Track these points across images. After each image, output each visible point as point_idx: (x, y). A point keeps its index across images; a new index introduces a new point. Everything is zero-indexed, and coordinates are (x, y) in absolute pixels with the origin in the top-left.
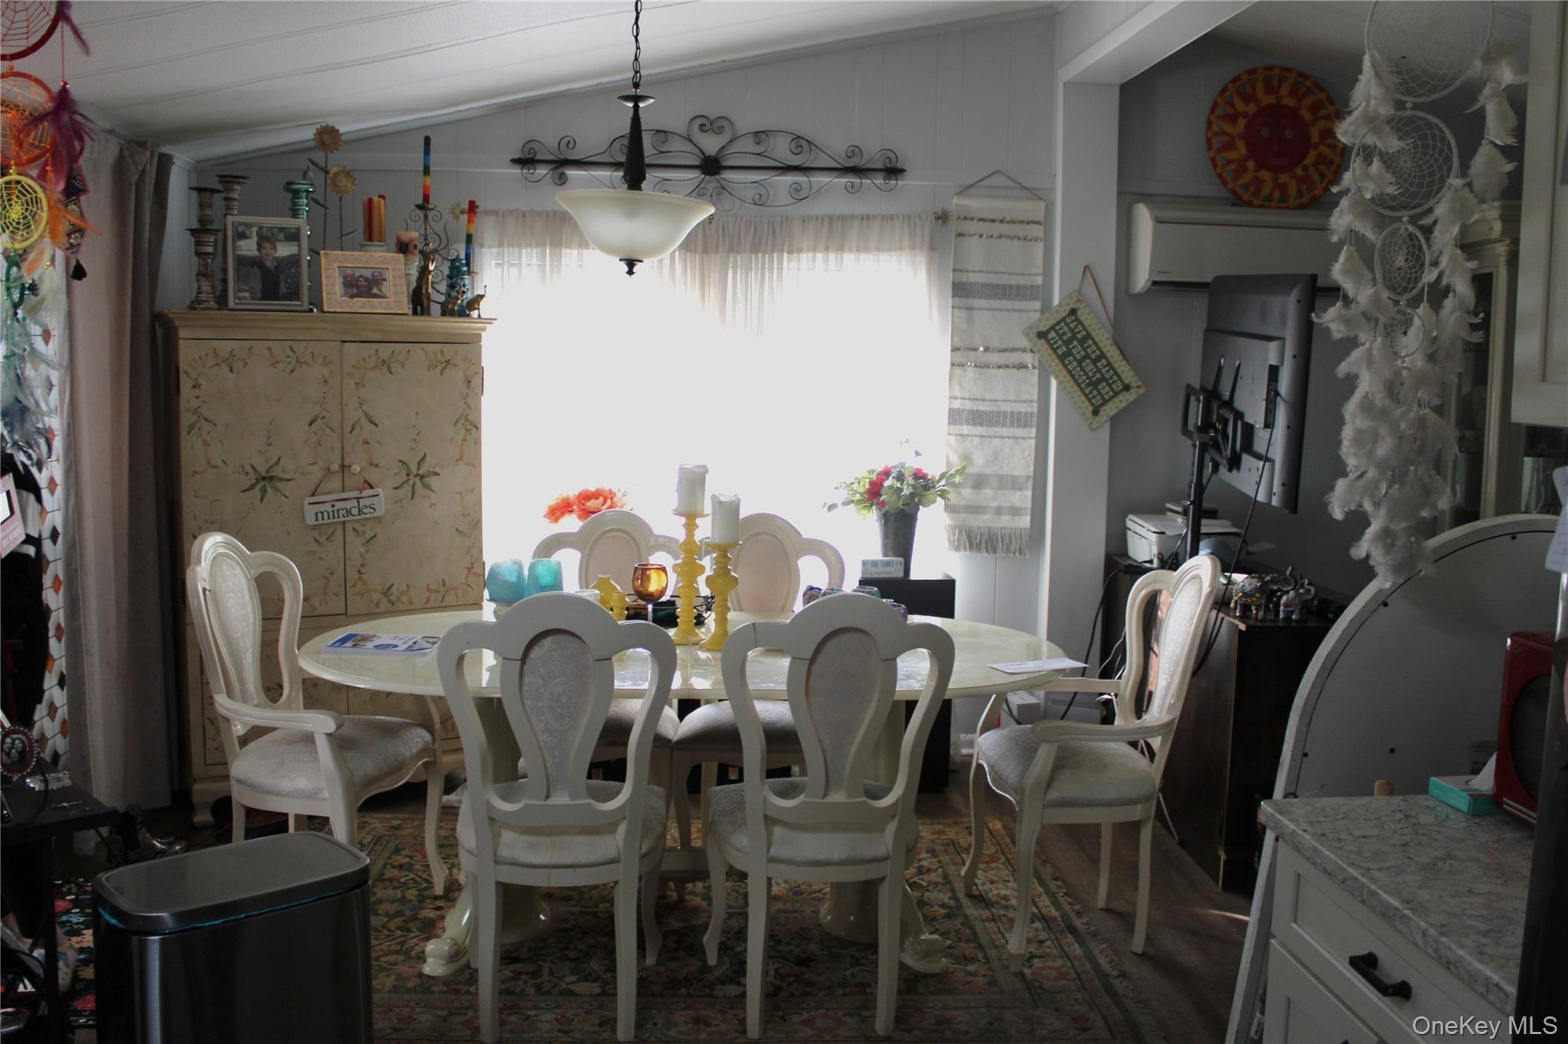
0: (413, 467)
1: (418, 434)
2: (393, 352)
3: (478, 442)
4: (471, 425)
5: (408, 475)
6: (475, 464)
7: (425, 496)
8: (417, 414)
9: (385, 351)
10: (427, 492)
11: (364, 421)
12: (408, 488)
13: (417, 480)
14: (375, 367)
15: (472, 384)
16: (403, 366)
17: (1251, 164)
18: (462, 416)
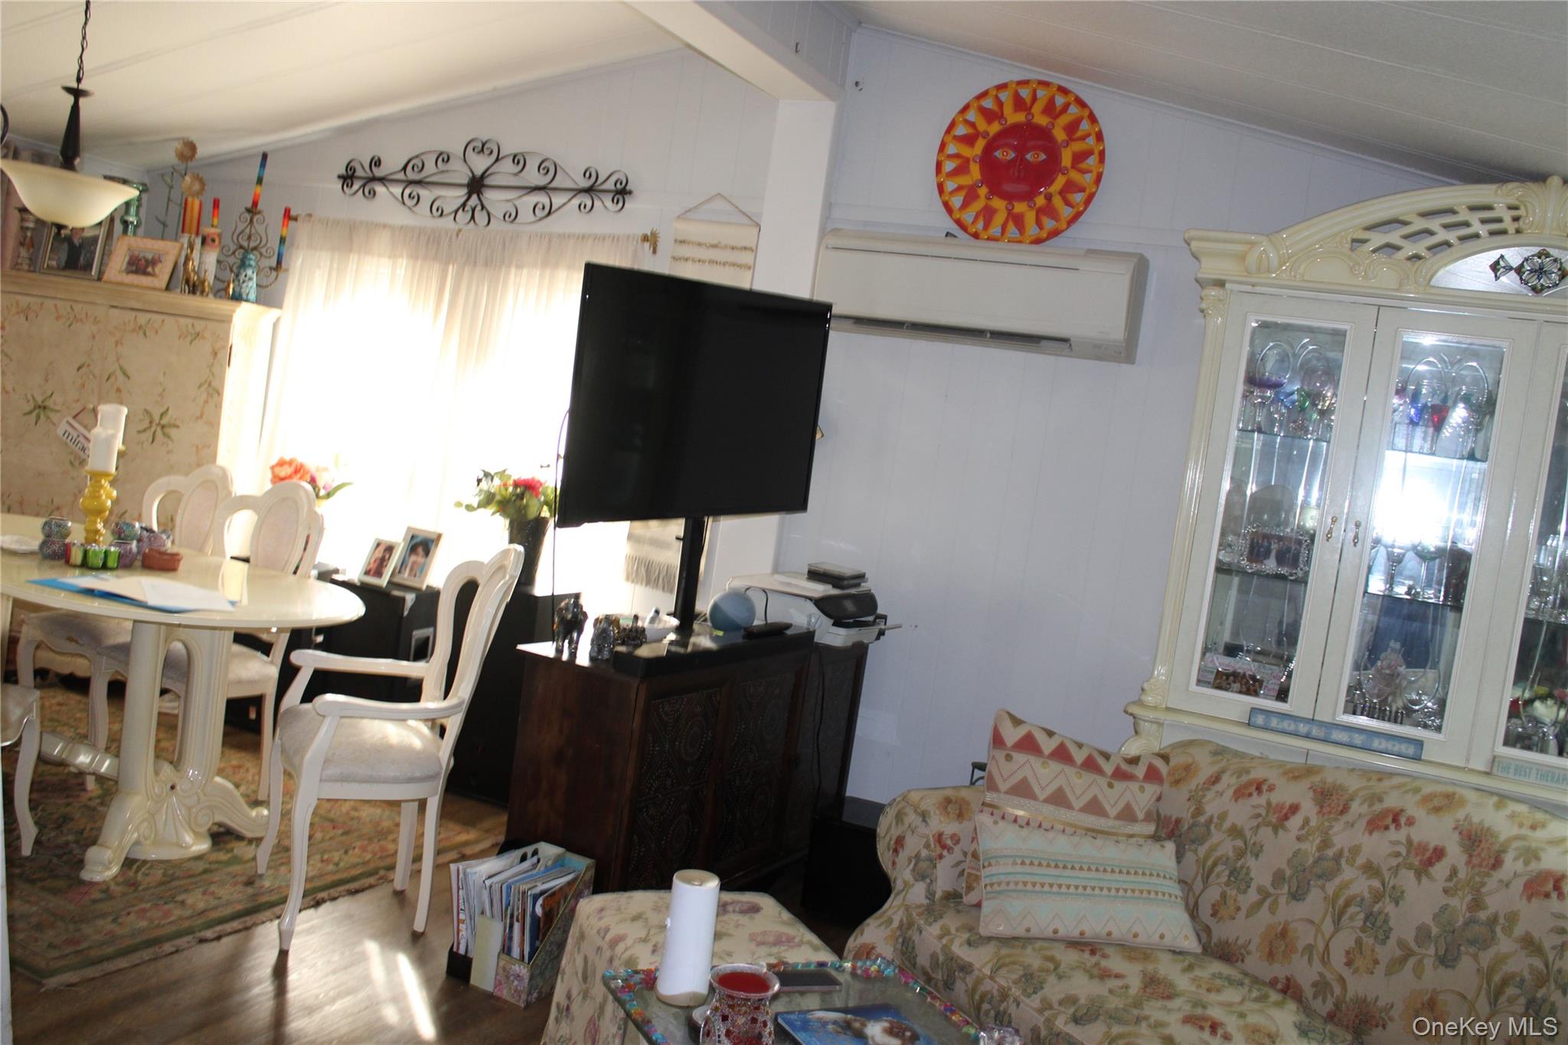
0: (157, 418)
1: (164, 390)
2: (149, 321)
3: (218, 406)
4: (213, 391)
5: (151, 422)
6: (214, 425)
7: (163, 444)
8: (165, 373)
9: (143, 318)
10: (166, 440)
11: (119, 373)
12: (149, 434)
13: (159, 429)
14: (133, 330)
15: (219, 356)
16: (157, 332)
17: (983, 191)
18: (206, 381)
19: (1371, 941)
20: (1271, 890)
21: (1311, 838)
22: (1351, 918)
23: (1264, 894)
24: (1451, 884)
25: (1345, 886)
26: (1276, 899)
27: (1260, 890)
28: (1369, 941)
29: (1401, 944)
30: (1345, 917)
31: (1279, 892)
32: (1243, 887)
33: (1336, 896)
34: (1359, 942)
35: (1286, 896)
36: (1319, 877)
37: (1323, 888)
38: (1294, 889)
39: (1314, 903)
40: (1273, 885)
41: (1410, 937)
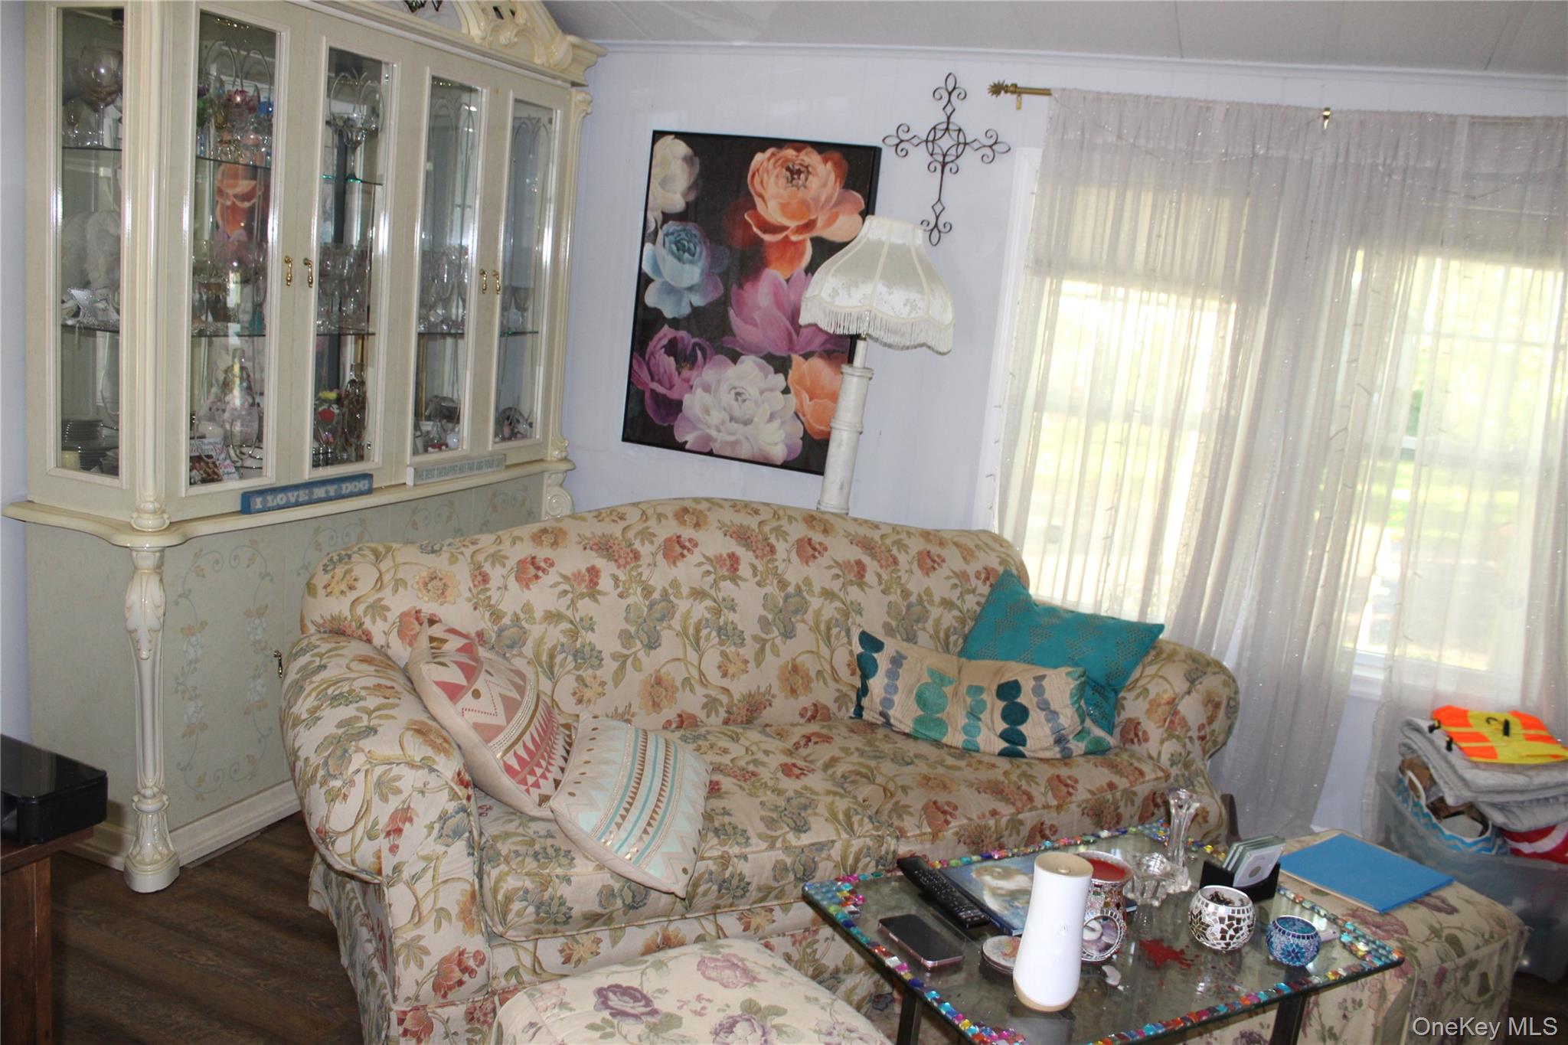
19: (733, 649)
20: (626, 652)
21: (631, 591)
22: (707, 639)
23: (622, 659)
24: (758, 578)
25: (686, 617)
26: (635, 657)
27: (615, 657)
28: (731, 650)
29: (756, 638)
30: (702, 641)
31: (634, 650)
32: (596, 662)
33: (685, 628)
34: (723, 654)
35: (642, 651)
36: (661, 620)
37: (670, 627)
38: (646, 641)
39: (670, 645)
40: (624, 646)
41: (757, 630)
